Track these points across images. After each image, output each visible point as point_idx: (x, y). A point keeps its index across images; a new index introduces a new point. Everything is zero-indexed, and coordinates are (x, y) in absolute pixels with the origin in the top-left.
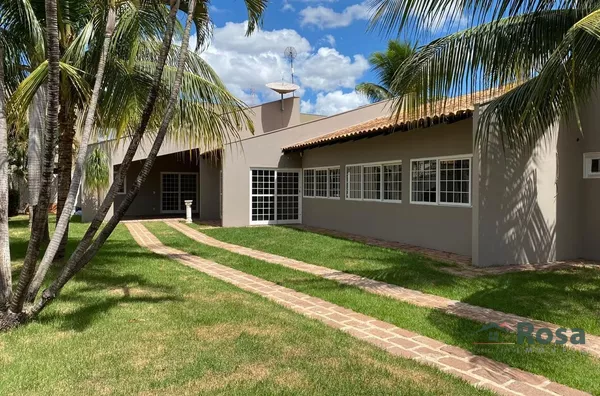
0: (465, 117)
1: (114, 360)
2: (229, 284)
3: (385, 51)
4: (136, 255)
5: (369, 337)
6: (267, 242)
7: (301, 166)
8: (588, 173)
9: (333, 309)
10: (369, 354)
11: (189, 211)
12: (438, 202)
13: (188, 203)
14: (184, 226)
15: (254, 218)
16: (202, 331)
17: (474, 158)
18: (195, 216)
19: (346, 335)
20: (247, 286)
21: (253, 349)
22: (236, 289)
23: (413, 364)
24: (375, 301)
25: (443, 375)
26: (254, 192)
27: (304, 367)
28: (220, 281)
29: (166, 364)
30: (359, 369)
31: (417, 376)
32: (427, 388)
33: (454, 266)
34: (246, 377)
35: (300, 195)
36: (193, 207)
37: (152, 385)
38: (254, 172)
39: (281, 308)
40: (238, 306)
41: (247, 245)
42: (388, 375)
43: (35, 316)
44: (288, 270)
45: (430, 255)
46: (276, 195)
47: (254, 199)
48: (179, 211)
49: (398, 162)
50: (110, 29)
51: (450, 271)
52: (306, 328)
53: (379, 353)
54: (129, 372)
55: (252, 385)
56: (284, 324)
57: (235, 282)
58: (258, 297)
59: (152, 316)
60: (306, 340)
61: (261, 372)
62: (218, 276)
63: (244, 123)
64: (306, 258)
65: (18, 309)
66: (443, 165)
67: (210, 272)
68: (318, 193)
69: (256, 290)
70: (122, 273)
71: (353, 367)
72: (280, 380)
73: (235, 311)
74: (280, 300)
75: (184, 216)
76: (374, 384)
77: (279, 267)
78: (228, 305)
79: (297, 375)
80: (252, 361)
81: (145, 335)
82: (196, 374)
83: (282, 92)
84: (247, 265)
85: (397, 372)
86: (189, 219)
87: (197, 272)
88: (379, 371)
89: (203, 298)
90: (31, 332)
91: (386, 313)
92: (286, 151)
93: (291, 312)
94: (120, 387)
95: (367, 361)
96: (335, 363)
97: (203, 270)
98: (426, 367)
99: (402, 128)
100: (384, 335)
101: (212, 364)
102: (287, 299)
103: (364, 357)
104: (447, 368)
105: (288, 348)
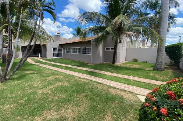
0: (90, 41)
1: (30, 86)
2: (51, 69)
3: (76, 28)
4: (30, 65)
5: (77, 75)
6: (57, 61)
7: (62, 48)
8: (106, 50)
9: (71, 72)
10: (78, 78)
11: (40, 56)
12: (86, 54)
13: (39, 54)
14: (39, 59)
15: (54, 57)
16: (48, 78)
17: (91, 47)
18: (41, 56)
19: (74, 76)
20: (54, 69)
21: (59, 80)
22: (53, 70)
23: (85, 79)
24: (78, 70)
25: (89, 80)
26: (54, 52)
27: (68, 82)
28: (49, 69)
29: (42, 85)
30: (77, 81)
31: (86, 81)
32: (87, 82)
33: (89, 64)
34: (58, 85)
35: (63, 53)
36: (40, 55)
37: (40, 89)
38: (53, 48)
39: (62, 72)
40: (54, 73)
41: (53, 62)
42: (81, 81)
43: (9, 79)
44: (62, 66)
45: (85, 62)
46: (58, 53)
47: (54, 53)
48: (37, 56)
49: (80, 47)
50: (21, 18)
51: (88, 64)
52: (67, 75)
53: (79, 78)
54: (34, 87)
55: (59, 86)
56: (63, 75)
57: (52, 69)
58: (57, 71)
59: (36, 76)
60: (68, 77)
61: (60, 84)
62: (48, 68)
63: (51, 39)
64: (65, 63)
65: (5, 78)
66: (87, 48)
67: (47, 67)
68: (66, 52)
69: (57, 70)
70: (27, 68)
71: (76, 81)
72: (64, 84)
73: (53, 74)
74: (61, 71)
75: (39, 56)
76: (79, 83)
77: (60, 66)
78: (52, 73)
79: (67, 83)
80: (58, 82)
81: (36, 80)
82: (48, 85)
83: (58, 34)
84: (54, 65)
85: (83, 80)
86: (40, 57)
87: (44, 67)
88: (80, 81)
89: (46, 72)
90: (9, 82)
91: (80, 71)
92: (60, 45)
93: (64, 73)
94: (33, 90)
95: (78, 79)
96: (73, 80)
97: (45, 67)
98: (87, 79)
99: (81, 42)
100: (80, 75)
101: (51, 83)
102: (63, 71)
103: (77, 79)
104: (89, 79)
105: (65, 79)
